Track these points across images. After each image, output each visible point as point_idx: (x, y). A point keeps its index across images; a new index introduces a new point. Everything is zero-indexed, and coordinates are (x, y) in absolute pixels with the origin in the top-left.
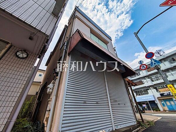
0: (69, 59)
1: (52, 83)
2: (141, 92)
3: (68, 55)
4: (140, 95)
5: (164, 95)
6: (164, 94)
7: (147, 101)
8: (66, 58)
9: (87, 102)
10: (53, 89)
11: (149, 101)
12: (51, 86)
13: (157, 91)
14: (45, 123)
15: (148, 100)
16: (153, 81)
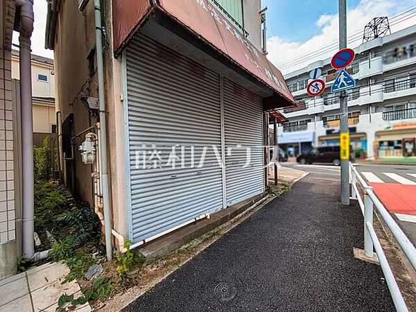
0: (120, 71)
1: (89, 139)
2: (295, 124)
3: (115, 57)
4: (290, 131)
5: (334, 132)
6: (333, 130)
7: (298, 143)
8: (112, 69)
9: (178, 176)
10: (95, 154)
11: (302, 143)
12: (87, 146)
13: (324, 124)
14: (99, 214)
15: (300, 141)
16: (327, 105)
